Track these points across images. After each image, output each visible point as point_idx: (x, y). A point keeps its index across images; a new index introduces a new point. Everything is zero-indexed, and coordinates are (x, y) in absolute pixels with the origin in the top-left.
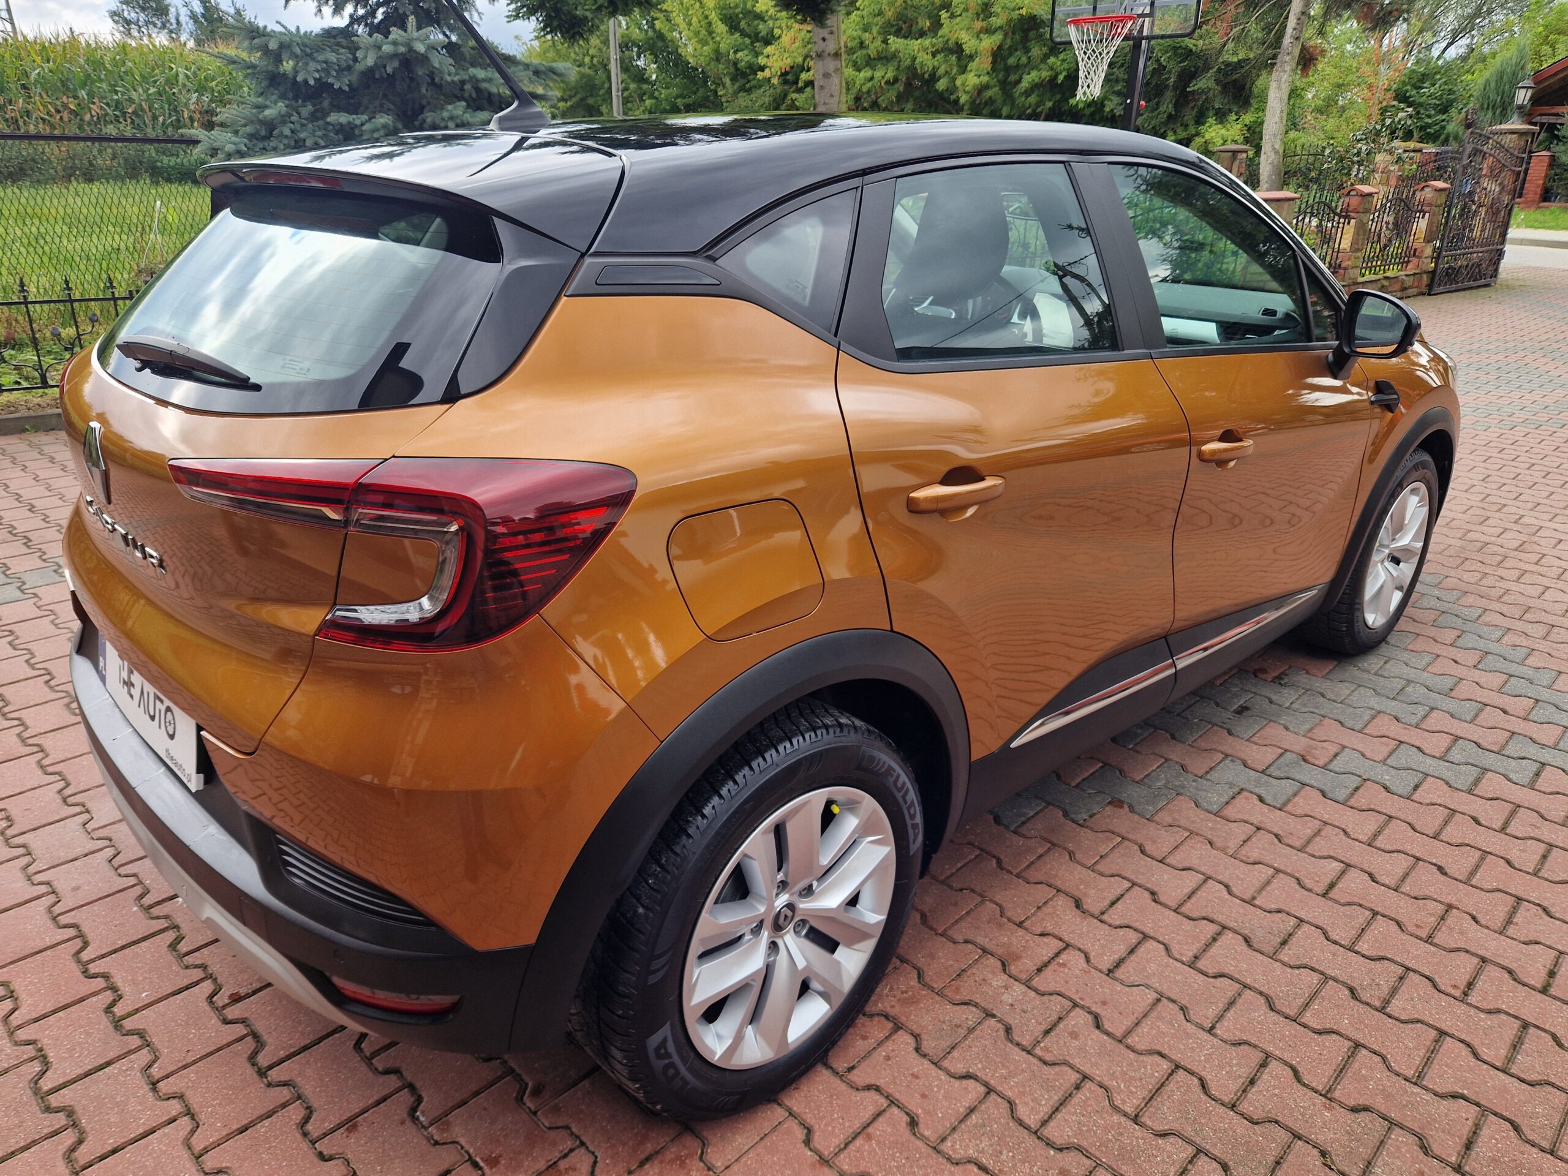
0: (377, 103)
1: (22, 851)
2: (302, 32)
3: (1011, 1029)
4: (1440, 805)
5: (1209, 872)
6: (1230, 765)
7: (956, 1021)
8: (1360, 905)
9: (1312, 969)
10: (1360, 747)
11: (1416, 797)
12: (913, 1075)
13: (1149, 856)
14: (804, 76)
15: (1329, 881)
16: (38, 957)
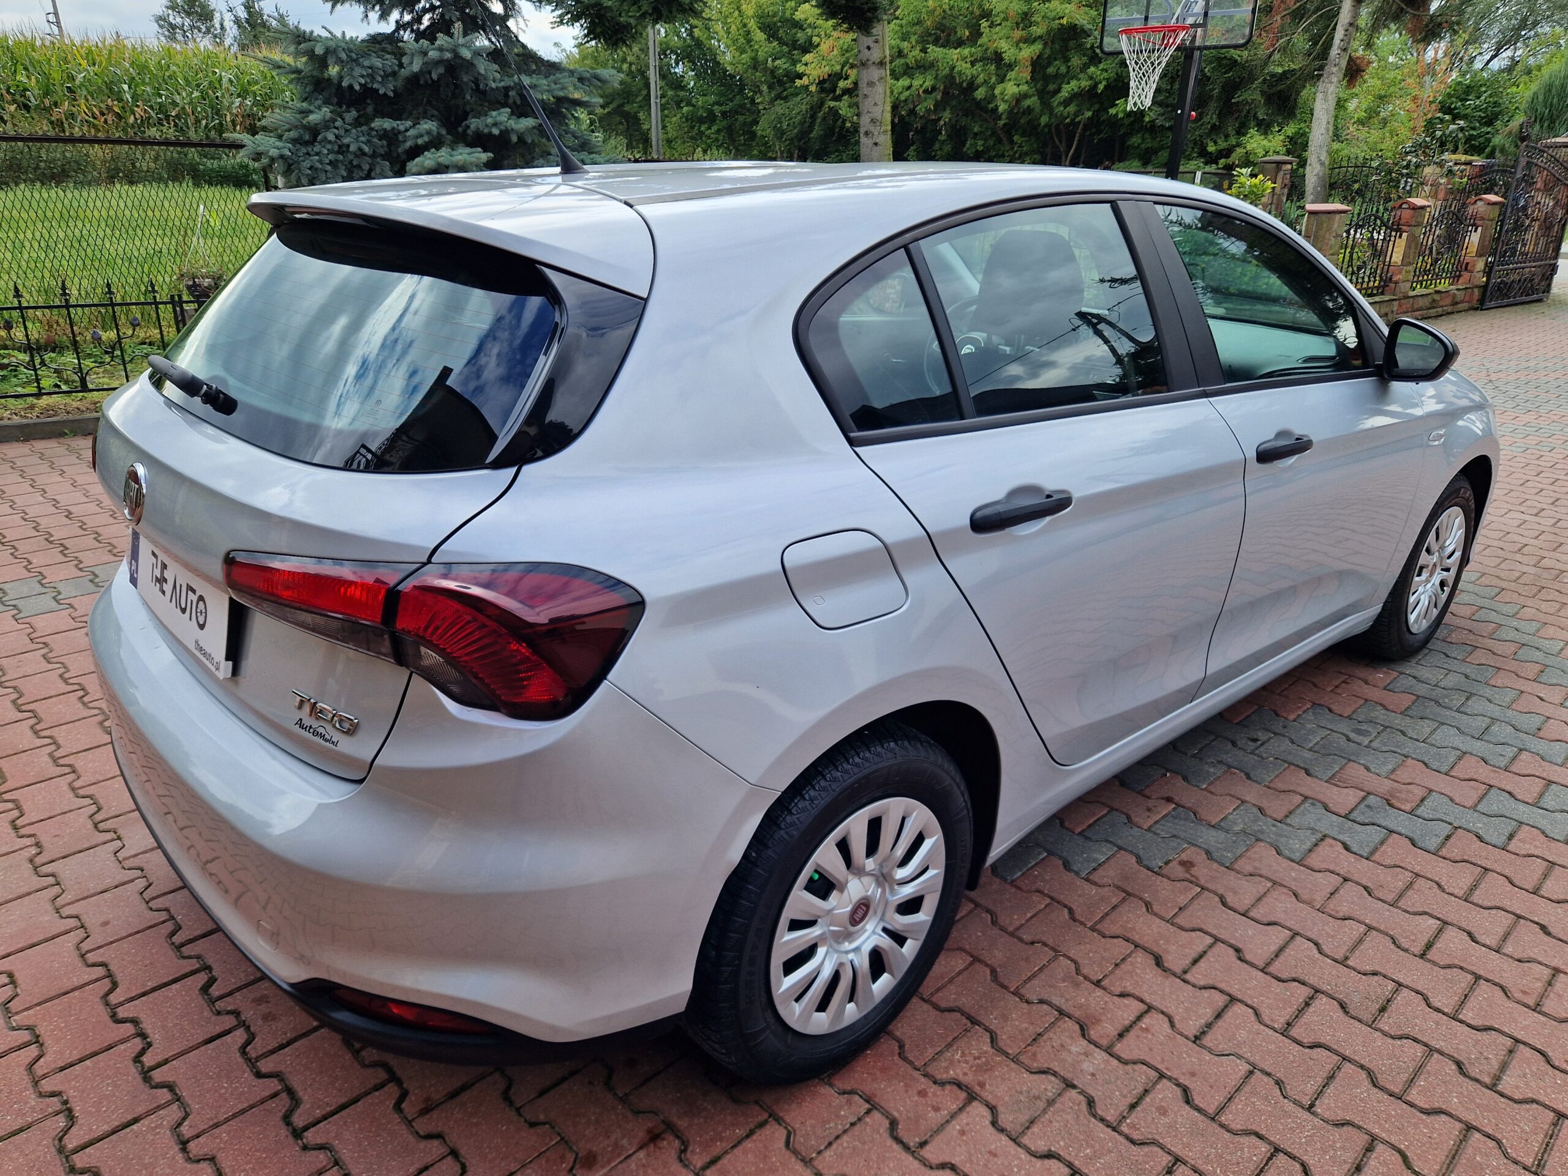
0: (421, 110)
1: (51, 880)
2: (348, 37)
3: (1093, 1102)
4: (1537, 857)
5: (1297, 928)
6: (1311, 809)
7: (1035, 1092)
8: (1461, 968)
9: (1415, 1040)
10: (1447, 791)
11: (1512, 847)
12: (990, 1152)
13: (1230, 909)
14: (842, 84)
15: (1426, 941)
16: (65, 998)
